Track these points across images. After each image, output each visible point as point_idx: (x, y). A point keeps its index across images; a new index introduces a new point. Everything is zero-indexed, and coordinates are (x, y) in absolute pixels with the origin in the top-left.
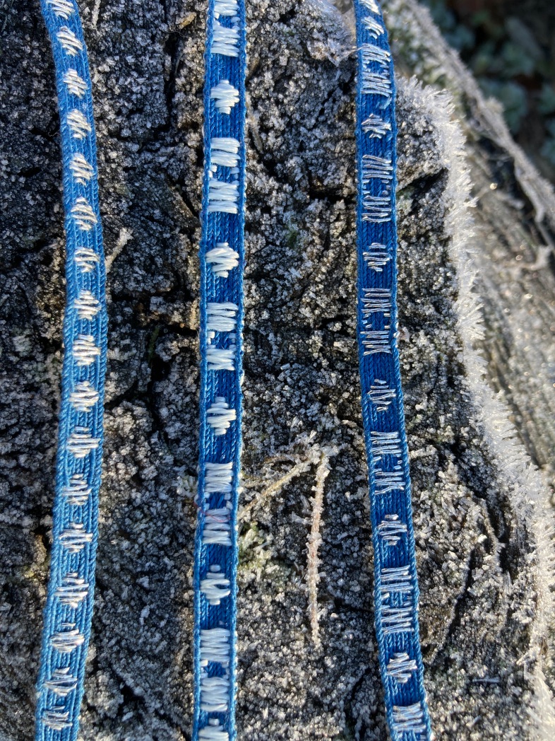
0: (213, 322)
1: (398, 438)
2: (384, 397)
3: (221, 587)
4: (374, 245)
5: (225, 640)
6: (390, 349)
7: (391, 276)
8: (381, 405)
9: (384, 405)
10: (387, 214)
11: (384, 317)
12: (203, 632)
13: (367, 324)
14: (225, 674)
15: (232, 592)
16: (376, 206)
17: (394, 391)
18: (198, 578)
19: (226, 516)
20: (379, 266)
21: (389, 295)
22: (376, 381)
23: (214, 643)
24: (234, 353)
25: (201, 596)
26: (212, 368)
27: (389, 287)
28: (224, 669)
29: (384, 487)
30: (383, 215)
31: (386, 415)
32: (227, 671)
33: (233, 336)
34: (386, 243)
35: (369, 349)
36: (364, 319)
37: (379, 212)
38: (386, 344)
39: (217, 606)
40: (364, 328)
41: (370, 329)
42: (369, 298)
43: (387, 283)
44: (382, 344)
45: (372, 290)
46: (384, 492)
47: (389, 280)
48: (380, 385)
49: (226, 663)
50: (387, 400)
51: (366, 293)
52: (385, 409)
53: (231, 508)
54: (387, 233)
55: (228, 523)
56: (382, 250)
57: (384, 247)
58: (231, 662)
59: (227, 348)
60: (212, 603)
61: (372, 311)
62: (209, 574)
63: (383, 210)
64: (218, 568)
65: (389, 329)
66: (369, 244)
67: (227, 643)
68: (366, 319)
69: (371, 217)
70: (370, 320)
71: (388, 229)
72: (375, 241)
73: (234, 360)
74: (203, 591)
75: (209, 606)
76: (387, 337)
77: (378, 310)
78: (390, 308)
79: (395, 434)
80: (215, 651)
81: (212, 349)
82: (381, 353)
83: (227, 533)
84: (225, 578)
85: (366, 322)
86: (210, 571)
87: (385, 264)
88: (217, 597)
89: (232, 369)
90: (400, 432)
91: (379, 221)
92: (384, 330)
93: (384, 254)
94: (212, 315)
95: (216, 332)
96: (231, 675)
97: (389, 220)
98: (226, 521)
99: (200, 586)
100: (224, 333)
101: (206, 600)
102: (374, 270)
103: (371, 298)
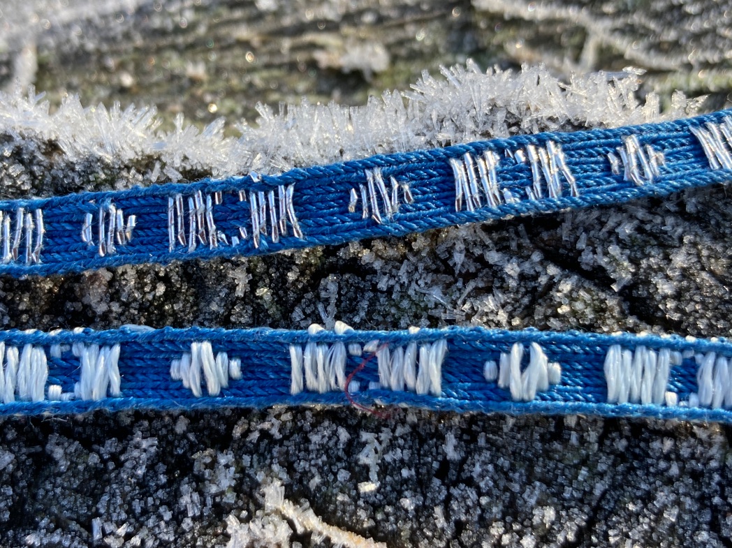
0: (29, 389)
1: (463, 160)
2: (384, 191)
3: (526, 361)
4: (86, 236)
5: (627, 354)
6: (286, 186)
7: (144, 197)
8: (401, 196)
9: (400, 190)
10: (29, 216)
11: (224, 204)
12: (611, 396)
13: (240, 237)
14: (693, 359)
15: (536, 340)
16: (12, 239)
17: (368, 173)
18: (508, 403)
19: (392, 352)
20: (126, 222)
21: (179, 197)
22: (352, 209)
23: (634, 380)
24: (87, 345)
25: (543, 399)
26: (116, 389)
27: (165, 199)
28: (685, 360)
29: (563, 180)
30: (30, 226)
31: (419, 184)
32: (689, 354)
33: (56, 351)
34: (83, 213)
35: (290, 228)
36: (230, 243)
37: (24, 231)
38: (276, 194)
39: (564, 370)
40: (247, 241)
41: (250, 228)
42: (187, 237)
43: (157, 205)
44: (277, 201)
45: (171, 230)
46: (572, 179)
47: (152, 200)
48: (360, 201)
49: (672, 357)
50: (388, 185)
51: (177, 243)
52: (406, 187)
53: (376, 342)
54: (64, 214)
55: (405, 348)
56: (95, 220)
57: (89, 217)
58: (672, 347)
59: (78, 359)
60: (558, 379)
61: (212, 227)
62: (501, 383)
63: (20, 224)
64: (489, 366)
65: (247, 192)
66: (85, 247)
67: (633, 352)
68: (229, 238)
69: (34, 245)
70: (231, 232)
71: (56, 211)
72: (79, 235)
73: (100, 347)
74: (533, 394)
75: (564, 384)
76: (261, 194)
77: (210, 216)
78: (204, 195)
79: (455, 164)
80: (649, 375)
81: (80, 390)
82: (295, 204)
83: (423, 350)
84: (508, 352)
85: (235, 240)
86: (496, 381)
87: (120, 212)
88: (544, 368)
89: (117, 349)
90: (449, 157)
91: (42, 230)
92: (249, 201)
93: (101, 215)
94: (16, 393)
95: (49, 383)
96: (696, 348)
97: (39, 212)
98: (400, 350)
99: (523, 401)
100: (50, 368)
101: (550, 390)
102: (135, 230)
103: (187, 232)
